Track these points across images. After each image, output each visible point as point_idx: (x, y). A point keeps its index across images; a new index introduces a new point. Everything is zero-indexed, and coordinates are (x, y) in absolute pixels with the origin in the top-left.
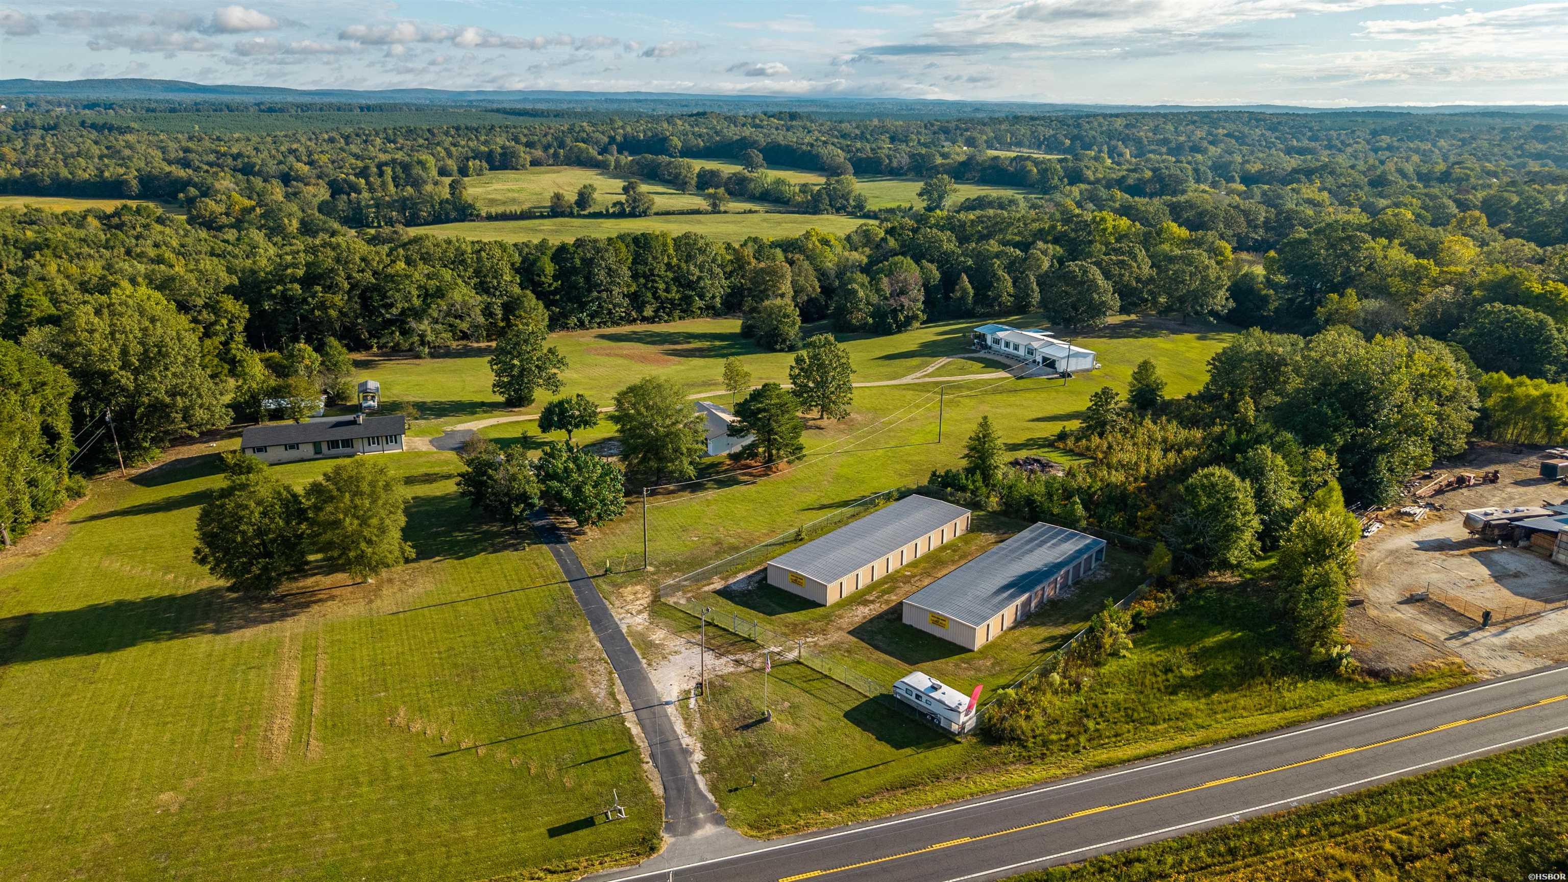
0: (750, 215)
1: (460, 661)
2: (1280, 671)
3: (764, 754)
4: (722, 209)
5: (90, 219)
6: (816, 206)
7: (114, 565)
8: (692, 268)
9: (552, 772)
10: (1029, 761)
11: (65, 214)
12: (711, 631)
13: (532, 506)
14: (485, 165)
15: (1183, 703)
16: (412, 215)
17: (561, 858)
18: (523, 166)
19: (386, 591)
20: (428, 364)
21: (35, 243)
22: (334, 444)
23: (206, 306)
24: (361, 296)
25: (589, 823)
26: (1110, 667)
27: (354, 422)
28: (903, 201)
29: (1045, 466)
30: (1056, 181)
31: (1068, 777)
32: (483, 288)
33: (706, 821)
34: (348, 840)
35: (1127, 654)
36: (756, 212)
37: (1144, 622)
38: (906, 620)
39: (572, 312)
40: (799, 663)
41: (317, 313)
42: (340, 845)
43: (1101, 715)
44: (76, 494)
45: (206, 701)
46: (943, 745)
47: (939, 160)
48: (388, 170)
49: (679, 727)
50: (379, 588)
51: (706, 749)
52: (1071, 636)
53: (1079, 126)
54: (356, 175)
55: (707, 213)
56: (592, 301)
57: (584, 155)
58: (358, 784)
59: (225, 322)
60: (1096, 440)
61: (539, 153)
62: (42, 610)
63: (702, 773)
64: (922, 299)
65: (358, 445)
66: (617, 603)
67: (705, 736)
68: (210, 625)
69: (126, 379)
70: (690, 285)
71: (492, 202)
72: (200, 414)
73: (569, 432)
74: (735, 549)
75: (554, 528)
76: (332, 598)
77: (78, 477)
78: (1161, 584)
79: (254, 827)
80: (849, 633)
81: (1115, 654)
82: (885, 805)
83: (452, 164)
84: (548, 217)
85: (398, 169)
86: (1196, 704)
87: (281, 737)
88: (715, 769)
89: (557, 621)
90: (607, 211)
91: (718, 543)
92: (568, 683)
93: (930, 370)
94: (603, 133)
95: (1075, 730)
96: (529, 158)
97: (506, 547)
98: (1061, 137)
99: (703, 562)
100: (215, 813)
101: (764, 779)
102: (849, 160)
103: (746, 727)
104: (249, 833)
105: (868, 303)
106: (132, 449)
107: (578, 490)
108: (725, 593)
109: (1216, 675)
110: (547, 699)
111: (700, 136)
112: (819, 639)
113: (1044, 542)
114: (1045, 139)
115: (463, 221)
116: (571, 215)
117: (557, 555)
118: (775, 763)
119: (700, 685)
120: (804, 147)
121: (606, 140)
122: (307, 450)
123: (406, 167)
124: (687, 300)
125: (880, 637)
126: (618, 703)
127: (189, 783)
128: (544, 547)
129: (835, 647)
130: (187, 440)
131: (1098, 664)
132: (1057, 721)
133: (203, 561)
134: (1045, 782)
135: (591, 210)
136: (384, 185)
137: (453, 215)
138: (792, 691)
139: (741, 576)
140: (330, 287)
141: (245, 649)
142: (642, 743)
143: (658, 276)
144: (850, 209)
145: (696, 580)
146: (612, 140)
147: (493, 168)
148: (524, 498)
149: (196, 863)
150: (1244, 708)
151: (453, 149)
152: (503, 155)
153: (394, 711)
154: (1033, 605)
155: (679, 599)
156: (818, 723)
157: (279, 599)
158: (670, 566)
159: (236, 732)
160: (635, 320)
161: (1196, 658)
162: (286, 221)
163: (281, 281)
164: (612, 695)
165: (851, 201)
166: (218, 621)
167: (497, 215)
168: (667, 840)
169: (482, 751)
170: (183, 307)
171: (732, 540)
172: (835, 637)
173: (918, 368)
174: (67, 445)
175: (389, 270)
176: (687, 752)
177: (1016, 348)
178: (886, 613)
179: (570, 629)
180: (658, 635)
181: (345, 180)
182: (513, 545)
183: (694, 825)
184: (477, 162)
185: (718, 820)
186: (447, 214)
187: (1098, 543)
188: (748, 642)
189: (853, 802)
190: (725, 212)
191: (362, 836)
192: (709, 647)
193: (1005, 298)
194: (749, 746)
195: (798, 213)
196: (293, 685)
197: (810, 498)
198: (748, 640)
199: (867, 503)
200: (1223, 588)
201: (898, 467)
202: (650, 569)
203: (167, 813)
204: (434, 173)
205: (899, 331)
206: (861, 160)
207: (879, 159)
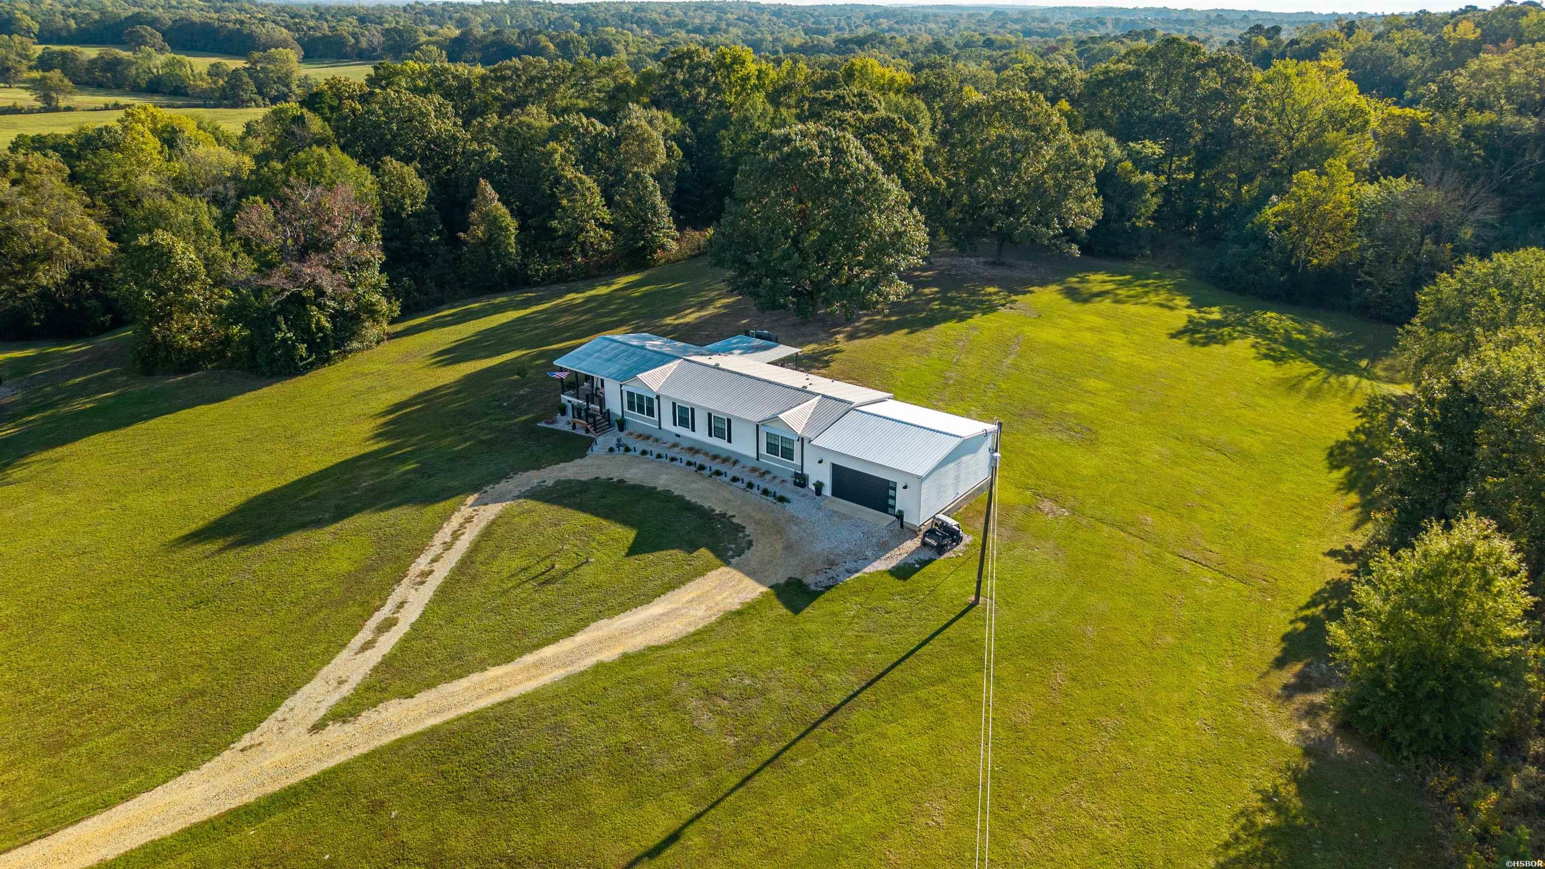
4: (63, 104)
6: (236, 95)
55: (31, 111)
64: (379, 257)
102: (296, 39)
120: (230, 26)
165: (294, 87)
177: (723, 430)
190: (68, 109)
195: (205, 106)
205: (325, 360)
206: (314, 40)
207: (341, 37)
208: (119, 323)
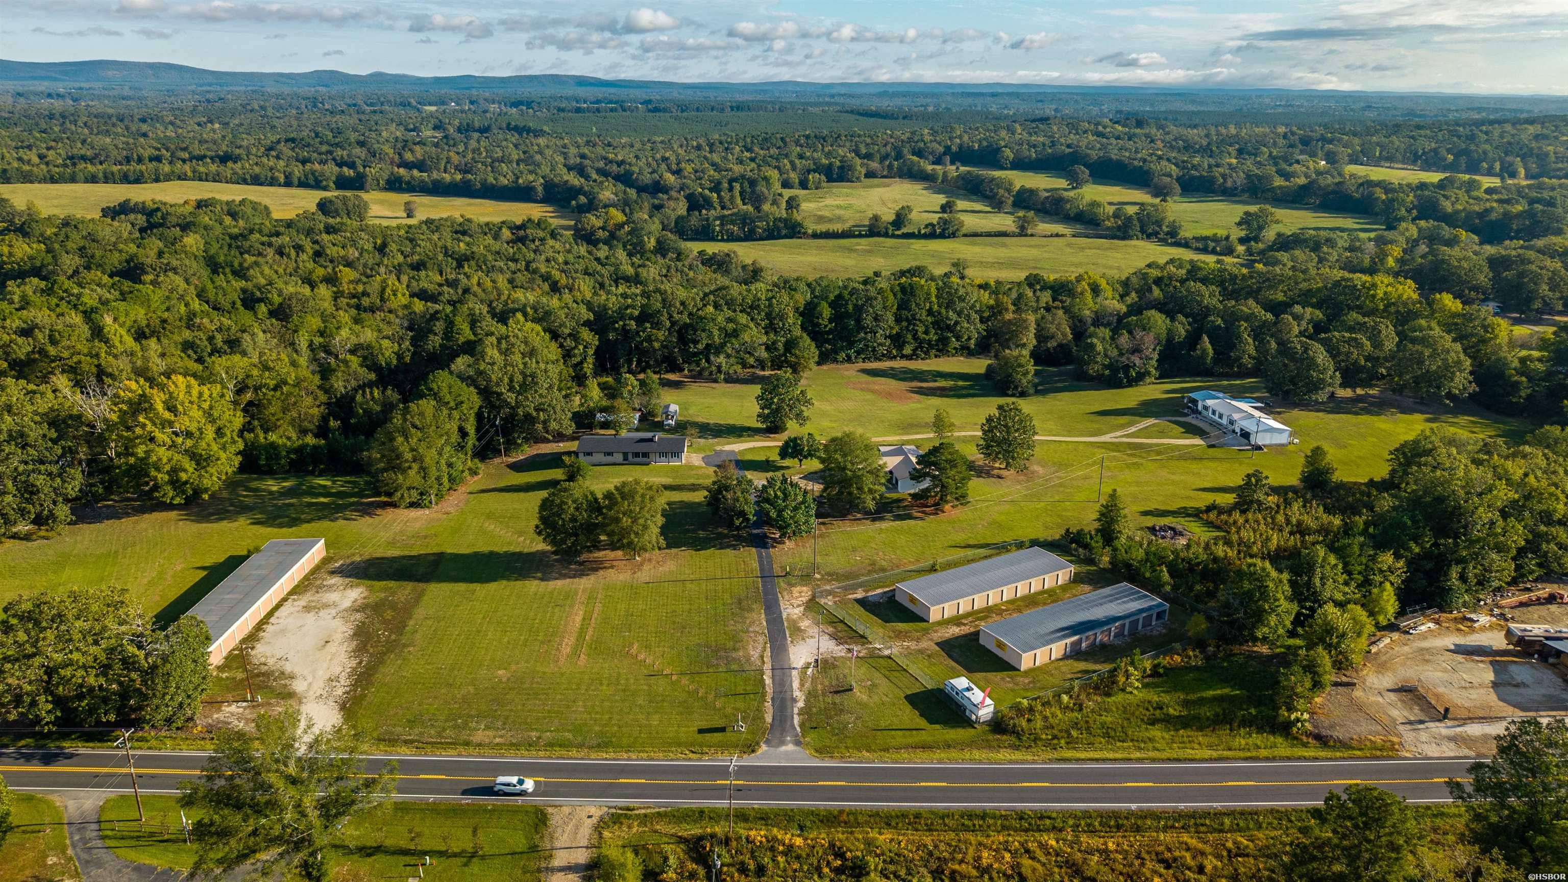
0: (1056, 239)
1: (677, 620)
2: (1247, 723)
3: (842, 711)
4: (1029, 232)
5: (504, 230)
6: (1125, 232)
7: (490, 526)
8: (951, 313)
9: (711, 697)
10: (1016, 748)
11: (487, 224)
12: (840, 626)
13: (748, 520)
14: (823, 178)
15: (1156, 732)
16: (749, 231)
17: (701, 746)
18: (858, 178)
19: (645, 567)
20: (722, 387)
21: (465, 254)
22: (636, 455)
23: (570, 335)
24: (679, 332)
25: (722, 730)
26: (1119, 698)
27: (651, 440)
28: (1223, 227)
29: (1176, 533)
30: (1403, 211)
31: (1034, 762)
32: (771, 328)
33: (790, 742)
34: (589, 713)
35: (1135, 692)
36: (1063, 236)
37: (1161, 671)
38: (981, 642)
39: (842, 349)
40: (890, 658)
41: (645, 344)
42: (585, 716)
43: (1088, 728)
44: (474, 472)
45: (530, 622)
46: (964, 727)
47: (1278, 182)
48: (737, 186)
49: (796, 684)
50: (642, 564)
51: (807, 701)
52: (1095, 671)
53: (1472, 138)
54: (711, 190)
55: (1013, 235)
56: (860, 341)
57: (916, 168)
58: (601, 684)
59: (581, 347)
60: (1236, 515)
61: (874, 165)
62: (449, 551)
63: (799, 714)
64: (1156, 357)
65: (652, 456)
66: (786, 597)
67: (809, 693)
68: (539, 575)
69: (511, 397)
70: (949, 328)
71: (821, 219)
72: (553, 425)
73: (801, 461)
74: (883, 570)
75: (765, 536)
76: (612, 567)
77: (476, 460)
78: (1200, 644)
79: (543, 697)
80: (937, 644)
81: (1123, 690)
82: (906, 755)
83: (794, 177)
84: (866, 236)
85: (746, 184)
86: (1165, 734)
87: (566, 650)
88: (807, 713)
89: (744, 603)
90: (919, 231)
91: (873, 564)
92: (737, 645)
93: (1133, 429)
94: (939, 143)
95: (1060, 735)
96: (863, 171)
97: (728, 547)
98: (1443, 152)
99: (858, 576)
100: (525, 686)
101: (836, 725)
102: (1178, 179)
103: (837, 692)
104: (540, 700)
105: (1106, 355)
106: (511, 445)
107: (780, 512)
108: (862, 602)
109: (1197, 718)
110: (722, 653)
111: (1034, 146)
112: (913, 645)
113: (1117, 599)
114: (1424, 153)
115: (791, 237)
116: (886, 235)
117: (760, 557)
118: (845, 717)
119: (817, 661)
120: (1136, 163)
121: (942, 149)
122: (619, 457)
123: (753, 183)
124: (944, 341)
125: (957, 650)
126: (763, 662)
127: (514, 667)
128: (754, 550)
129: (921, 652)
130: (545, 441)
131: (1108, 695)
132: (1053, 728)
133: (539, 534)
134: (1016, 762)
135: (905, 230)
136: (732, 198)
137: (784, 232)
138: (877, 675)
139: (879, 591)
140: (657, 324)
141: (555, 593)
142: (769, 690)
143: (920, 320)
144: (1161, 236)
145: (846, 589)
146: (948, 149)
147: (830, 180)
148: (742, 514)
149: (511, 710)
150: (1199, 744)
151: (797, 162)
152: (841, 168)
153: (631, 645)
154: (1084, 645)
155: (829, 601)
156: (885, 698)
157: (581, 564)
158: (833, 576)
159: (543, 642)
160: (895, 357)
161: (1186, 704)
162: (646, 239)
163: (622, 318)
164: (762, 657)
165: (1165, 229)
166: (544, 573)
167: (821, 233)
168: (764, 747)
169: (674, 678)
170: (555, 335)
171: (884, 563)
172: (924, 644)
173: (1123, 426)
174: (471, 441)
175: (700, 313)
176: (794, 700)
177: (1221, 416)
178: (971, 634)
179: (750, 610)
180: (805, 624)
181: (701, 194)
182: (734, 545)
183: (782, 743)
184: (817, 175)
185: (798, 743)
186: (779, 230)
187: (1160, 605)
188: (862, 639)
189: (886, 750)
190: (1032, 235)
191: (597, 713)
192: (833, 636)
193: (1245, 360)
194: (834, 704)
195: (1105, 238)
196: (578, 619)
197: (960, 537)
198: (863, 637)
199: (1002, 548)
200: (1252, 656)
201: (1048, 519)
202: (817, 576)
203: (500, 681)
204: (777, 187)
205: (1130, 385)
206: (1193, 178)
207: (1214, 177)
208: (1068, 363)
